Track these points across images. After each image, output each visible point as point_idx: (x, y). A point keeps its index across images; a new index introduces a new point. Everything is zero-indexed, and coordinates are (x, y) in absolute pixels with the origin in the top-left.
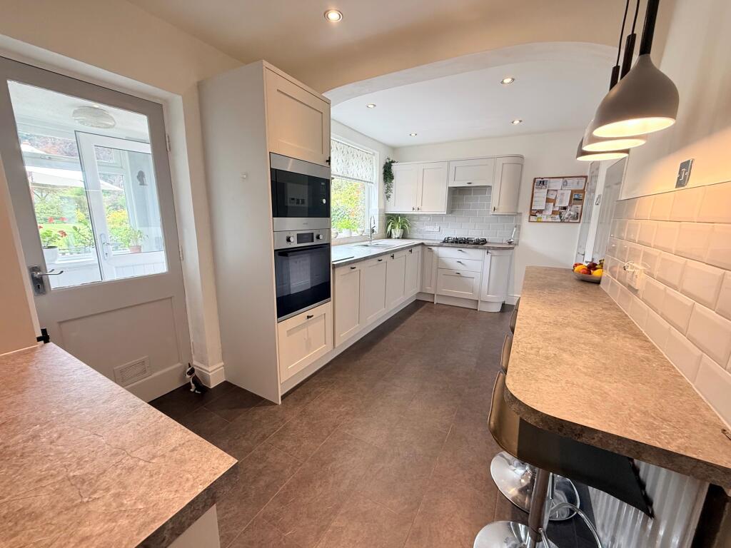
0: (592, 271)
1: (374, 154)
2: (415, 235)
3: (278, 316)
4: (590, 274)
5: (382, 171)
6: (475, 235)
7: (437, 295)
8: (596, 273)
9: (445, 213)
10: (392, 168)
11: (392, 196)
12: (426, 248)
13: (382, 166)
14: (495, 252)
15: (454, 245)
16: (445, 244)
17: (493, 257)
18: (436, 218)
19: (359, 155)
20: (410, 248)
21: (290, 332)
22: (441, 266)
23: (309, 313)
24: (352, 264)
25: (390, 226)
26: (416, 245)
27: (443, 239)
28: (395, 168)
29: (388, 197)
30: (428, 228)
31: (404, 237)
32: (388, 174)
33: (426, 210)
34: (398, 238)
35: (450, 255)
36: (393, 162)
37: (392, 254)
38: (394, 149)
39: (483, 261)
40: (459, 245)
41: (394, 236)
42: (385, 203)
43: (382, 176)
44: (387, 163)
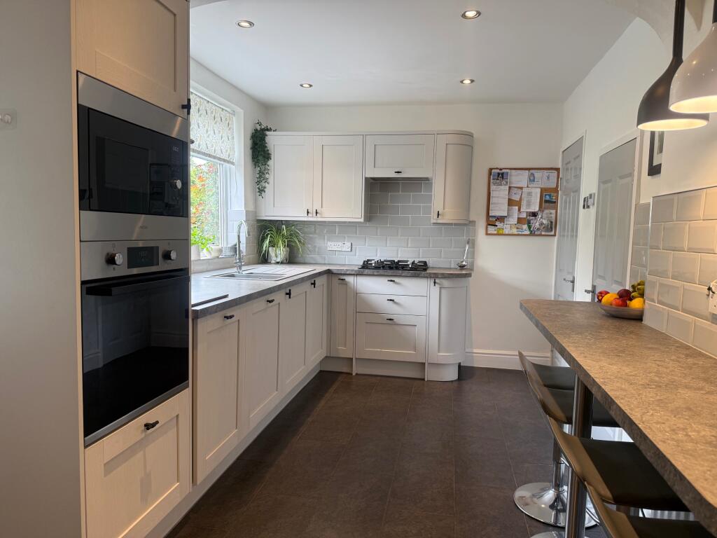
0: (628, 302)
1: (234, 113)
3: (86, 434)
4: (626, 305)
5: (249, 143)
6: (408, 255)
7: (356, 359)
8: (636, 304)
9: (362, 220)
10: (267, 139)
11: (269, 188)
12: (335, 280)
13: (249, 136)
14: (446, 283)
15: (381, 272)
16: (366, 271)
17: (443, 291)
19: (209, 112)
20: (312, 280)
21: (110, 466)
22: (362, 310)
23: (148, 417)
24: (226, 309)
25: (267, 242)
26: (320, 274)
27: (362, 264)
28: (272, 140)
29: (261, 191)
30: (333, 245)
31: (291, 260)
32: (259, 150)
33: (328, 215)
34: (282, 263)
35: (375, 288)
36: (268, 130)
37: (287, 289)
38: (267, 107)
39: (428, 297)
40: (390, 272)
41: (274, 259)
42: (256, 201)
43: (249, 152)
44: (256, 130)
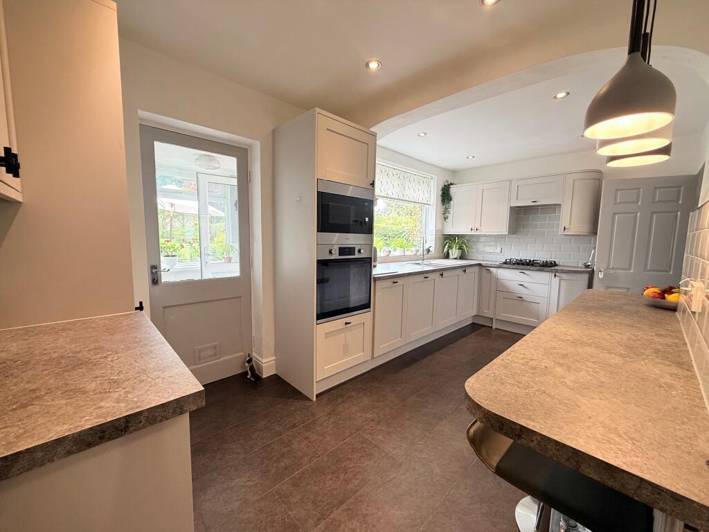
0: (666, 295)
1: (432, 178)
2: (474, 255)
3: (318, 319)
4: (664, 298)
5: (440, 193)
6: (541, 257)
7: (496, 319)
8: (671, 298)
9: (507, 233)
10: (450, 190)
11: (450, 217)
12: (484, 271)
13: (440, 189)
14: (564, 276)
15: (515, 266)
16: (505, 266)
17: (562, 282)
18: (498, 238)
19: (416, 180)
20: (464, 268)
21: (328, 335)
22: (501, 289)
23: (347, 320)
24: (394, 278)
25: (447, 247)
26: (471, 266)
27: (504, 261)
28: (453, 190)
29: (446, 218)
30: (488, 249)
31: (462, 257)
32: (446, 196)
33: (484, 231)
34: (455, 259)
35: (511, 278)
36: (451, 184)
37: (441, 272)
38: (454, 172)
39: (550, 285)
40: (521, 267)
41: (451, 256)
42: (443, 224)
43: (440, 198)
44: (445, 186)
